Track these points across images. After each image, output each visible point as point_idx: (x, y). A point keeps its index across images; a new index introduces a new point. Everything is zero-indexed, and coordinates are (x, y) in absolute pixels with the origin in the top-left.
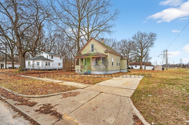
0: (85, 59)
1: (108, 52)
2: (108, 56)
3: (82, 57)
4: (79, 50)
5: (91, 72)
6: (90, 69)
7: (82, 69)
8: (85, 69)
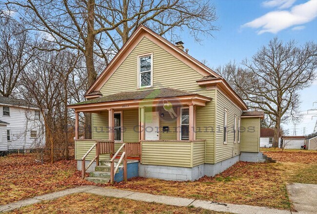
0: (117, 116)
1: (214, 85)
2: (215, 100)
3: (101, 107)
4: (93, 80)
5: (142, 168)
6: (139, 158)
7: (101, 158)
8: (118, 157)
